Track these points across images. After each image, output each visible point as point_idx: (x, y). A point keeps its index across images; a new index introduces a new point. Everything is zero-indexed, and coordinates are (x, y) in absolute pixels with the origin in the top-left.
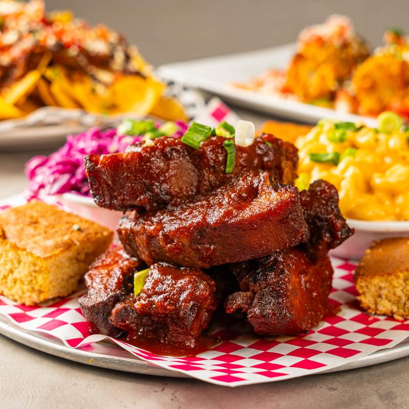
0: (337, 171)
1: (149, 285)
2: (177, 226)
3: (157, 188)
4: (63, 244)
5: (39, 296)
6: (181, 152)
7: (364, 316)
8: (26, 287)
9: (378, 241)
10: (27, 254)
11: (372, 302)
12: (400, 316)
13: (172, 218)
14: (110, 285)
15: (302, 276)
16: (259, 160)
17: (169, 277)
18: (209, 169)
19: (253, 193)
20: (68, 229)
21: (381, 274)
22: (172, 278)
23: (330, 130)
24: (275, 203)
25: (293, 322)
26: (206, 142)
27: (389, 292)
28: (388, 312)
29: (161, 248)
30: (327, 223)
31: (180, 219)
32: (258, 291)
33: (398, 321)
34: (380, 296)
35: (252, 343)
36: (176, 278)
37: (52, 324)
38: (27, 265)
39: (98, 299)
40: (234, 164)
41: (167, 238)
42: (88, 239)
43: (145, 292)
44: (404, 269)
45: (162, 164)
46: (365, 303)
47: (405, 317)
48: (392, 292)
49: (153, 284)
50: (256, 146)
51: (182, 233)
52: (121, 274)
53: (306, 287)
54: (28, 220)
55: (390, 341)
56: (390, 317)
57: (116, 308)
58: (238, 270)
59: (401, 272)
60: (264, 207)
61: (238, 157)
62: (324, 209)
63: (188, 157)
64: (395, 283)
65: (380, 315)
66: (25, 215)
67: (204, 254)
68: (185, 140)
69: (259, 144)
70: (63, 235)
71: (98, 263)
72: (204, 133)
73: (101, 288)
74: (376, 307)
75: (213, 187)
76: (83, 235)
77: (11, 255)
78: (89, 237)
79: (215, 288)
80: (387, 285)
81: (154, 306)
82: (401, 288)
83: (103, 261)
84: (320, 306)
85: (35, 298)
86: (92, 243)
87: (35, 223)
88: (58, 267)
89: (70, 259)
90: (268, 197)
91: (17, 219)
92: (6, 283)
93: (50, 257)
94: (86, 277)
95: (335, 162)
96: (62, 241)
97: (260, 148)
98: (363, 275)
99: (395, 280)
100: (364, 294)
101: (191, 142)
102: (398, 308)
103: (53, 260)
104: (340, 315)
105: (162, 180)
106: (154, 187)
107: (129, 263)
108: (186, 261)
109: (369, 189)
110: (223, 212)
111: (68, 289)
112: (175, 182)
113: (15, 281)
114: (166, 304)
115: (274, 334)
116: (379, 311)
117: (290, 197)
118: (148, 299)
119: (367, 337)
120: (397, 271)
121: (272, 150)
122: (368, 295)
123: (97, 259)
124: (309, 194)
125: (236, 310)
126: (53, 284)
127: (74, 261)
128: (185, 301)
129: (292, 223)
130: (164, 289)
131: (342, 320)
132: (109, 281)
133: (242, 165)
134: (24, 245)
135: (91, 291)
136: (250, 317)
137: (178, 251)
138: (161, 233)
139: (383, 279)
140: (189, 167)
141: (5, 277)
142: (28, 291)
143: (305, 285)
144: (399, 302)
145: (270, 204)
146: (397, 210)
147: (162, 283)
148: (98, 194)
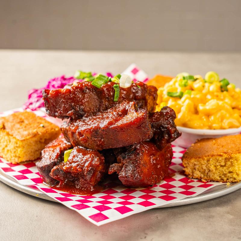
0: (180, 102)
1: (71, 158)
2: (85, 128)
3: (78, 108)
4: (32, 133)
5: (18, 160)
6: (91, 90)
7: (187, 179)
8: (13, 155)
9: (199, 139)
10: (13, 138)
11: (191, 172)
12: (205, 180)
13: (84, 123)
14: (53, 156)
15: (152, 156)
16: (133, 95)
17: (81, 154)
18: (106, 99)
19: (125, 112)
20: (37, 126)
21: (195, 157)
22: (82, 154)
23: (181, 80)
24: (134, 118)
25: (141, 181)
26: (105, 85)
27: (199, 167)
28: (199, 177)
29: (78, 139)
30: (166, 129)
31: (87, 124)
32: (125, 163)
33: (203, 182)
34: (195, 169)
35: (123, 190)
36: (84, 154)
37: (21, 176)
38: (13, 143)
39: (45, 163)
40: (119, 97)
41: (80, 134)
42: (47, 132)
43: (68, 161)
44: (207, 155)
45: (80, 96)
46: (187, 172)
47: (207, 180)
48: (201, 167)
49: (73, 157)
50: (132, 88)
51: (87, 131)
52: (59, 151)
53: (153, 162)
54: (19, 120)
55: (195, 193)
56: (200, 180)
57: (53, 169)
58: (117, 152)
59: (206, 157)
60: (129, 120)
61: (121, 93)
62: (166, 122)
63: (94, 93)
64: (202, 162)
65: (194, 179)
66: (18, 118)
67: (98, 143)
68: (93, 84)
69: (133, 87)
70: (34, 129)
71: (50, 145)
72: (104, 80)
73: (48, 158)
74: (193, 174)
75: (107, 108)
76: (44, 129)
77: (6, 137)
78: (47, 130)
79: (104, 161)
80: (198, 163)
81: (72, 168)
82: (205, 165)
83: (53, 144)
84: (162, 172)
85: (17, 160)
86: (49, 134)
87: (22, 122)
88: (29, 145)
89: (36, 142)
90: (132, 115)
91: (13, 120)
92: (4, 152)
93: (24, 140)
94: (42, 152)
95: (180, 97)
96: (32, 132)
97: (134, 89)
98: (186, 157)
99: (202, 161)
100: (187, 167)
101: (96, 84)
102: (204, 176)
103: (26, 142)
104: (174, 177)
105: (80, 104)
106: (77, 107)
107: (66, 145)
108: (90, 146)
109: (196, 112)
110: (108, 122)
111: (35, 157)
112: (87, 105)
113: (8, 151)
114: (78, 167)
115: (134, 186)
116: (194, 176)
117: (142, 115)
118: (70, 165)
119: (184, 190)
120: (204, 156)
121: (141, 90)
122: (189, 168)
123: (50, 142)
124: (159, 113)
125: (114, 173)
126: (26, 154)
127: (39, 143)
128: (87, 167)
129: (143, 129)
130: (77, 160)
131: (175, 180)
132: (53, 154)
133: (123, 97)
134: (13, 133)
135: (43, 159)
136: (120, 177)
137: (85, 141)
138: (77, 131)
139: (196, 160)
140: (95, 97)
141: (4, 149)
142: (14, 156)
143: (153, 161)
144: (204, 172)
145: (132, 119)
146: (210, 124)
147: (77, 157)
148: (48, 110)
